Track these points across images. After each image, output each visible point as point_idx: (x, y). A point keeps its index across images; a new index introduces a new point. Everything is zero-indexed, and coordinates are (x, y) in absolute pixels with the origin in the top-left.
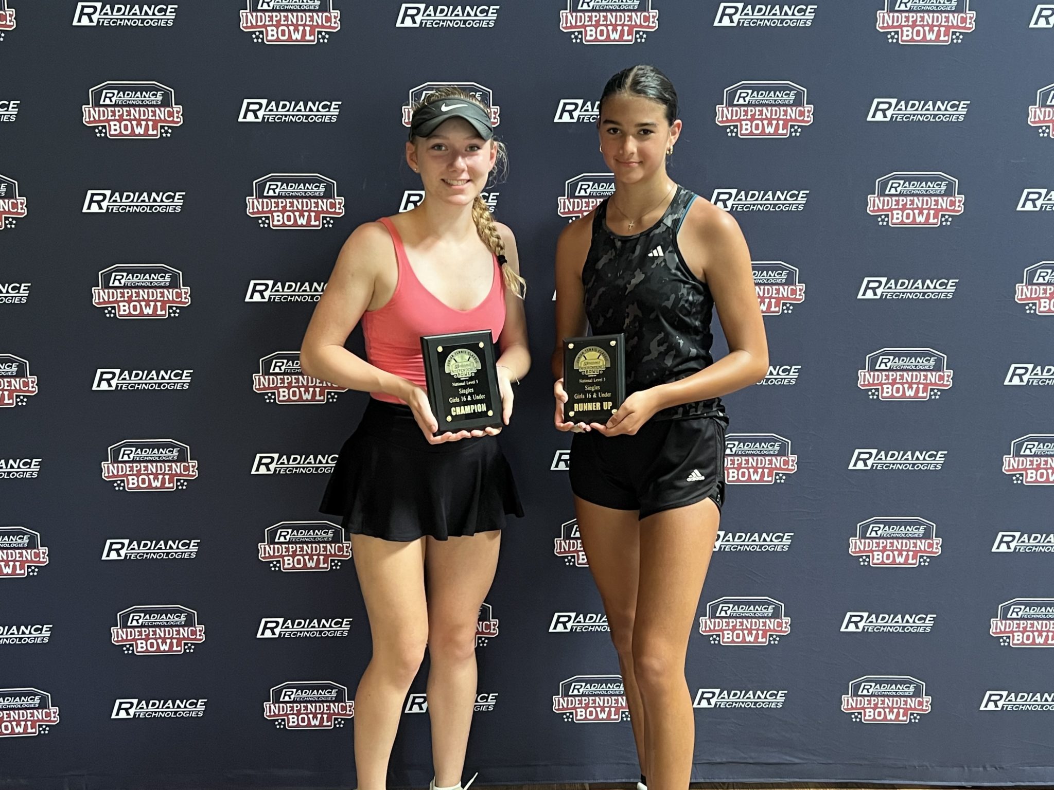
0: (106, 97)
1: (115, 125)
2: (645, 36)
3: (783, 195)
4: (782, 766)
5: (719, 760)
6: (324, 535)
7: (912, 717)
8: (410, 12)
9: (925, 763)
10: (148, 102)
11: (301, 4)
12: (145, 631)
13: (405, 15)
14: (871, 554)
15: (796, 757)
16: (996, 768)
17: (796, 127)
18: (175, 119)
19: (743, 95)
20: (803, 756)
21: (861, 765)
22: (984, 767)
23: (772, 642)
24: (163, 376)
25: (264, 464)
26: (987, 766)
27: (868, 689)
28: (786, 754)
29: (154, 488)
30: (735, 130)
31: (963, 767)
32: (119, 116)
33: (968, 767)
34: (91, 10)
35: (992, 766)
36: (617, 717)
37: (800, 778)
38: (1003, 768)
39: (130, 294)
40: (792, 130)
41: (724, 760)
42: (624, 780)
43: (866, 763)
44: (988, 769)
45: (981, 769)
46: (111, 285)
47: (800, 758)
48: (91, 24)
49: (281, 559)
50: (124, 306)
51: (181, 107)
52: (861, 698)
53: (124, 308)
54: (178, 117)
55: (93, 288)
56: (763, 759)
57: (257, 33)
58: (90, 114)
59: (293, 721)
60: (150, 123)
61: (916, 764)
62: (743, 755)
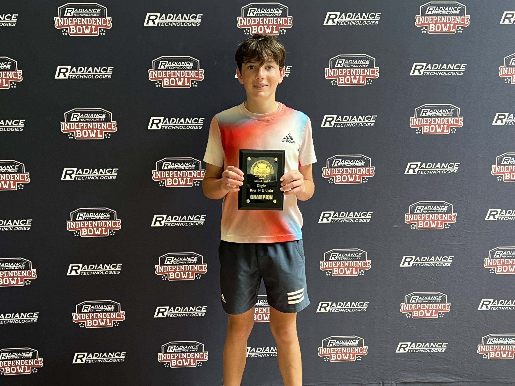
0: (68, 12)
1: (73, 28)
3: (452, 66)
4: (443, 384)
5: (409, 381)
6: (192, 260)
10: (92, 15)
12: (92, 315)
14: (496, 267)
17: (460, 28)
18: (108, 25)
19: (431, 9)
20: (455, 378)
21: (487, 382)
23: (440, 316)
24: (101, 172)
25: (158, 221)
28: (446, 377)
29: (96, 235)
30: (426, 29)
32: (75, 23)
36: (353, 358)
39: (82, 125)
40: (458, 29)
41: (412, 381)
43: (490, 381)
46: (71, 120)
47: (454, 379)
49: (168, 274)
50: (79, 132)
51: (111, 17)
52: (488, 346)
53: (79, 134)
54: (109, 24)
55: (61, 122)
56: (434, 380)
58: (58, 22)
59: (174, 363)
60: (93, 27)
62: (423, 378)
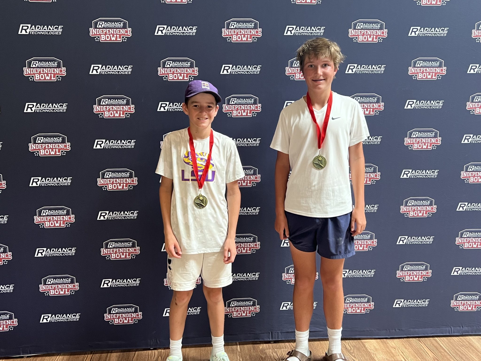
0: (33, 64)
1: (37, 76)
2: (256, 39)
4: (316, 332)
5: (291, 331)
6: (128, 244)
7: (367, 311)
8: (161, 29)
9: (372, 329)
10: (51, 66)
11: (115, 25)
12: (54, 286)
13: (159, 30)
15: (321, 329)
16: (400, 330)
19: (296, 63)
22: (395, 330)
24: (59, 180)
25: (102, 216)
26: (396, 329)
27: (349, 300)
29: (56, 227)
31: (387, 331)
32: (39, 72)
33: (389, 330)
34: (26, 28)
35: (398, 330)
36: (250, 315)
37: (323, 337)
38: (402, 330)
39: (45, 146)
42: (253, 340)
44: (397, 331)
45: (394, 331)
46: (37, 142)
47: (323, 329)
48: (26, 34)
49: (110, 255)
50: (42, 151)
51: (65, 68)
52: (347, 304)
54: (64, 72)
57: (97, 38)
58: (26, 71)
59: (116, 321)
60: (52, 75)
61: (368, 329)
